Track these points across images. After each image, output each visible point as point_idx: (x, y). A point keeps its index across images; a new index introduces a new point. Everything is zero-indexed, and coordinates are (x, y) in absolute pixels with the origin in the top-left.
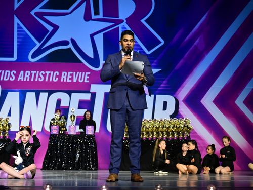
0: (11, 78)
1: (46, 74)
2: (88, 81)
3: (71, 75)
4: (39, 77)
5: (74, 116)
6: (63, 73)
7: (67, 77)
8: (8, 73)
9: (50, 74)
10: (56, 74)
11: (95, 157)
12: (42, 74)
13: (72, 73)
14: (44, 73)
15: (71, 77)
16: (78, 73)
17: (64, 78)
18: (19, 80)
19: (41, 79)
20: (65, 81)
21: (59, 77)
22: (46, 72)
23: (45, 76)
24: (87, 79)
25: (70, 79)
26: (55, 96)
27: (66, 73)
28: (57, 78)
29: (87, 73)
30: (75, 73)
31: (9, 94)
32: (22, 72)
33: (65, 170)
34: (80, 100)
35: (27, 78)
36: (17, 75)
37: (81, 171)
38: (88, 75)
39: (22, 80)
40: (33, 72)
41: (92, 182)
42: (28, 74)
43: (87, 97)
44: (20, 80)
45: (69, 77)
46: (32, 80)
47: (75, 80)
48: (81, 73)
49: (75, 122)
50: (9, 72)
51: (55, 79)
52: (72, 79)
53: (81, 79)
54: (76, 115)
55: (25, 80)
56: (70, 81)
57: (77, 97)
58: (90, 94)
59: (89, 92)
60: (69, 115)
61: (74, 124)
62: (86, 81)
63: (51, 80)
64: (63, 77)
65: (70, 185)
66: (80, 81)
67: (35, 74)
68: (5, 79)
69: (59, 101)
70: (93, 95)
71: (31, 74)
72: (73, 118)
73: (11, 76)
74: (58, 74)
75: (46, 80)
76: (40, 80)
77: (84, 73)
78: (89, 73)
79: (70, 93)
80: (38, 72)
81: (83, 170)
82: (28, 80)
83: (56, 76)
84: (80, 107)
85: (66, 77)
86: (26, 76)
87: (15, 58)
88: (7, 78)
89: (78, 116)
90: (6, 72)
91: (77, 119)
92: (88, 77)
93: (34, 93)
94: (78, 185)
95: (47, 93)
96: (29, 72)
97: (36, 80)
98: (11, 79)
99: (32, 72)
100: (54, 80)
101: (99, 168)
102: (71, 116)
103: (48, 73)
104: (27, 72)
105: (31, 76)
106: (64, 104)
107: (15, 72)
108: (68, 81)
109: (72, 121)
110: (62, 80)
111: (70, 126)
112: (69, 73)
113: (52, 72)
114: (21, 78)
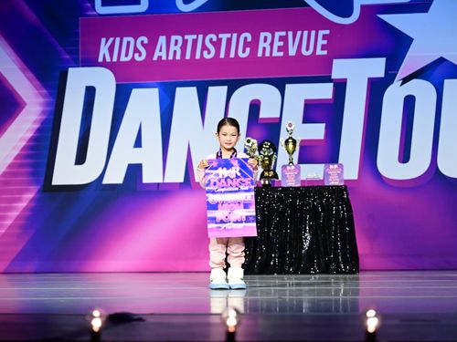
0: (136, 55)
1: (220, 40)
2: (325, 53)
3: (281, 38)
4: (204, 48)
5: (294, 142)
6: (263, 35)
7: (272, 45)
8: (128, 43)
9: (229, 41)
10: (246, 38)
11: (350, 239)
12: (211, 40)
13: (283, 33)
14: (215, 39)
15: (281, 44)
16: (299, 33)
17: (264, 49)
18: (155, 58)
19: (209, 52)
20: (267, 54)
21: (253, 45)
22: (220, 36)
23: (217, 44)
24: (323, 48)
25: (280, 49)
26: (245, 94)
27: (269, 35)
28: (248, 50)
29: (321, 33)
30: (290, 34)
31: (136, 94)
32: (162, 39)
33: (279, 273)
34: (306, 100)
35: (175, 52)
36: (150, 48)
37: (317, 276)
38: (325, 37)
39: (164, 58)
40: (190, 38)
41: (345, 301)
42: (176, 41)
43: (324, 91)
44: (160, 57)
45: (277, 43)
46: (188, 56)
47: (292, 52)
48: (306, 33)
49: (296, 156)
50: (131, 40)
51: (244, 51)
52: (284, 48)
53: (307, 49)
54: (298, 138)
55: (171, 57)
56: (281, 54)
57: (300, 93)
58: (332, 85)
59: (327, 79)
60: (282, 140)
61: (295, 161)
62: (320, 52)
63: (232, 55)
64: (261, 44)
65: (291, 309)
66: (304, 52)
67: (195, 42)
68: (123, 59)
69: (255, 107)
70: (340, 87)
71: (185, 42)
72: (291, 146)
73: (136, 50)
74: (249, 39)
75: (222, 55)
76: (206, 56)
77: (313, 33)
78: (327, 32)
79: (280, 85)
80: (201, 37)
81: (320, 273)
82: (178, 57)
83: (246, 44)
84: (307, 120)
85: (269, 44)
86: (172, 47)
87: (143, 7)
88: (127, 55)
89: (302, 141)
90: (126, 40)
91: (301, 148)
92: (325, 42)
93: (193, 90)
94: (312, 309)
95: (225, 88)
96: (179, 38)
97: (198, 56)
98: (137, 58)
99: (186, 37)
100: (241, 55)
101: (361, 267)
102: (287, 142)
103: (224, 37)
104: (174, 38)
105: (184, 48)
106: (266, 112)
107: (146, 40)
108: (276, 53)
109: (291, 153)
110: (260, 54)
111: (284, 167)
112: (278, 34)
113: (235, 35)
114: (160, 53)
